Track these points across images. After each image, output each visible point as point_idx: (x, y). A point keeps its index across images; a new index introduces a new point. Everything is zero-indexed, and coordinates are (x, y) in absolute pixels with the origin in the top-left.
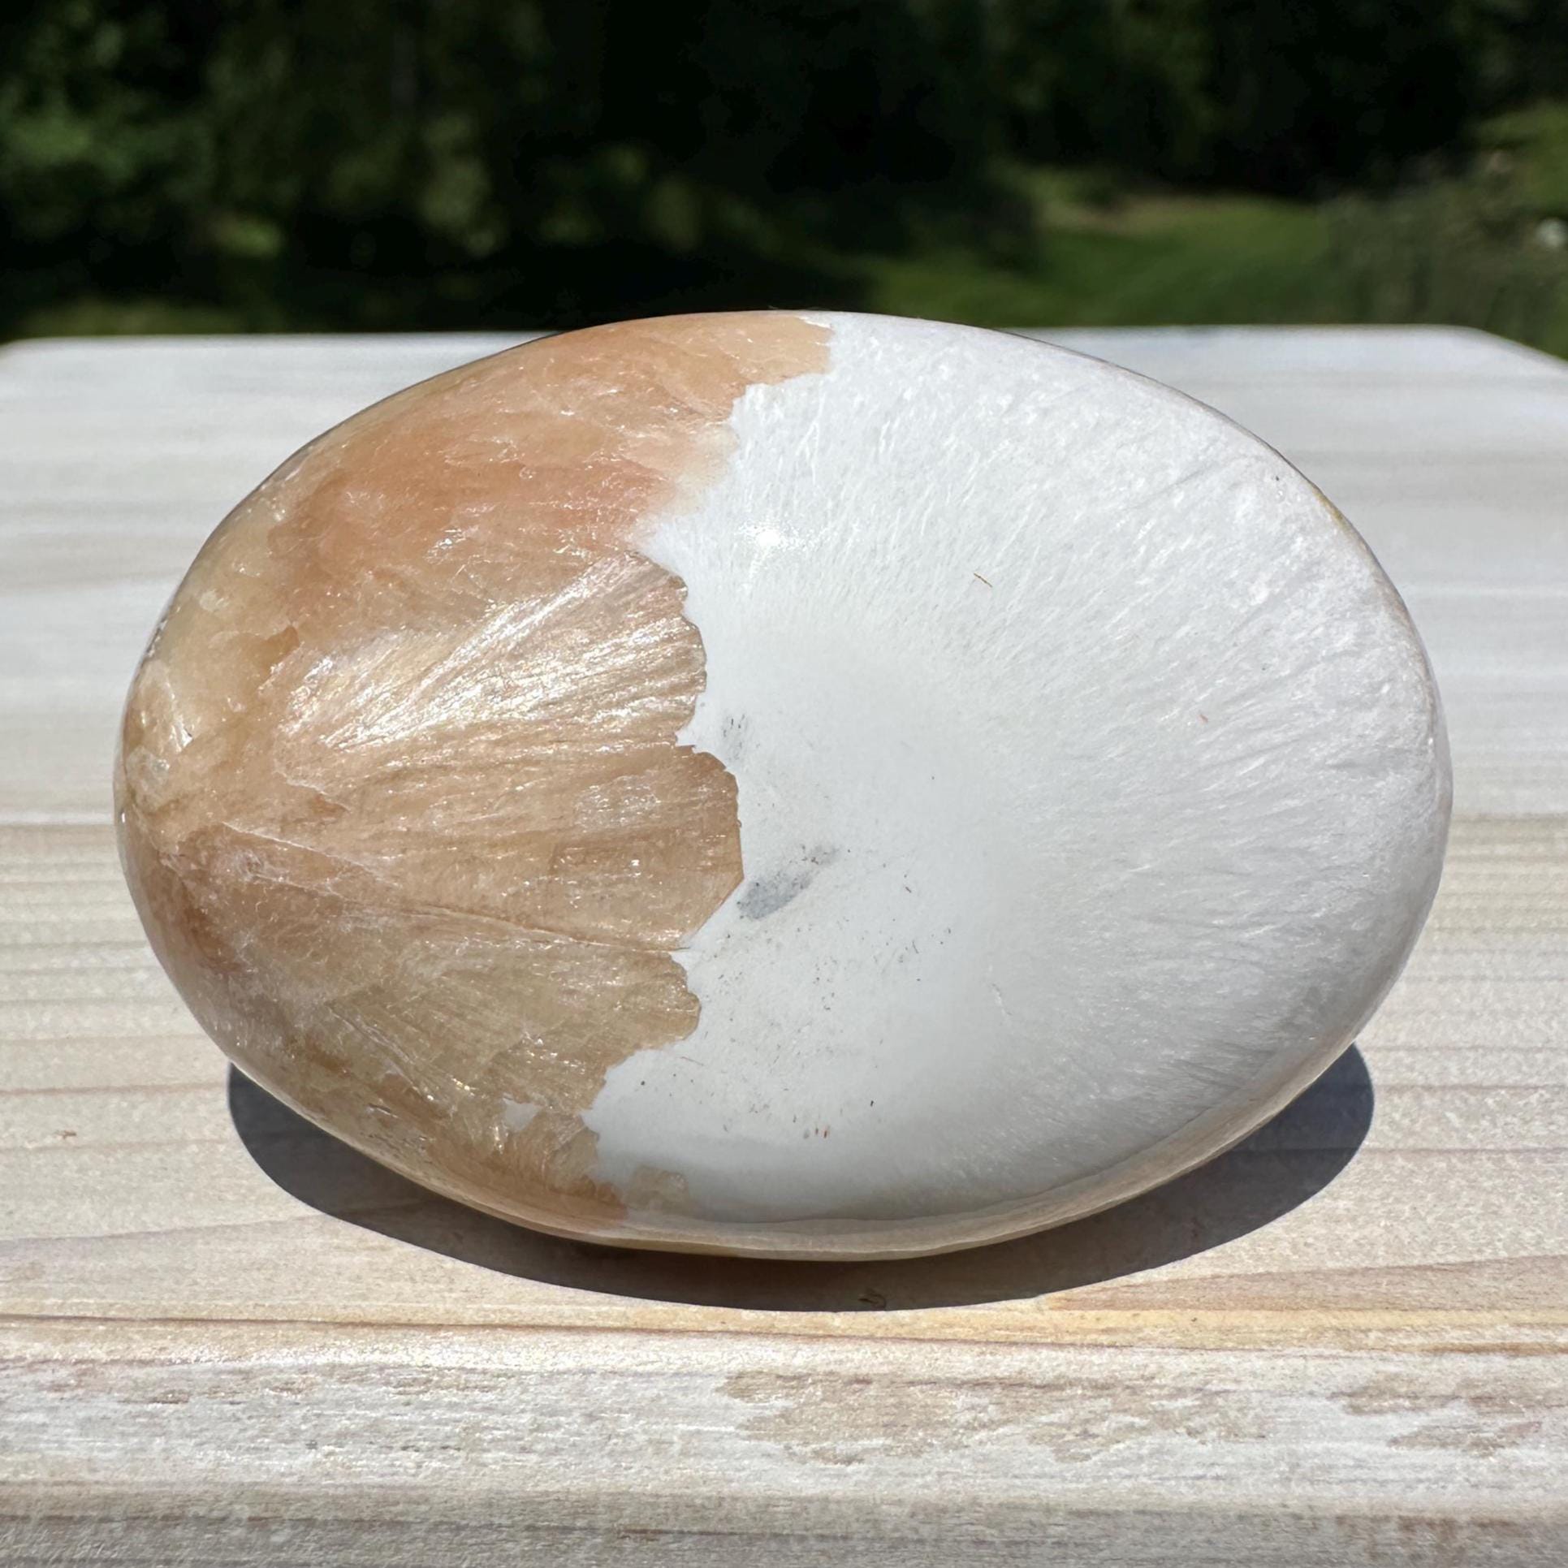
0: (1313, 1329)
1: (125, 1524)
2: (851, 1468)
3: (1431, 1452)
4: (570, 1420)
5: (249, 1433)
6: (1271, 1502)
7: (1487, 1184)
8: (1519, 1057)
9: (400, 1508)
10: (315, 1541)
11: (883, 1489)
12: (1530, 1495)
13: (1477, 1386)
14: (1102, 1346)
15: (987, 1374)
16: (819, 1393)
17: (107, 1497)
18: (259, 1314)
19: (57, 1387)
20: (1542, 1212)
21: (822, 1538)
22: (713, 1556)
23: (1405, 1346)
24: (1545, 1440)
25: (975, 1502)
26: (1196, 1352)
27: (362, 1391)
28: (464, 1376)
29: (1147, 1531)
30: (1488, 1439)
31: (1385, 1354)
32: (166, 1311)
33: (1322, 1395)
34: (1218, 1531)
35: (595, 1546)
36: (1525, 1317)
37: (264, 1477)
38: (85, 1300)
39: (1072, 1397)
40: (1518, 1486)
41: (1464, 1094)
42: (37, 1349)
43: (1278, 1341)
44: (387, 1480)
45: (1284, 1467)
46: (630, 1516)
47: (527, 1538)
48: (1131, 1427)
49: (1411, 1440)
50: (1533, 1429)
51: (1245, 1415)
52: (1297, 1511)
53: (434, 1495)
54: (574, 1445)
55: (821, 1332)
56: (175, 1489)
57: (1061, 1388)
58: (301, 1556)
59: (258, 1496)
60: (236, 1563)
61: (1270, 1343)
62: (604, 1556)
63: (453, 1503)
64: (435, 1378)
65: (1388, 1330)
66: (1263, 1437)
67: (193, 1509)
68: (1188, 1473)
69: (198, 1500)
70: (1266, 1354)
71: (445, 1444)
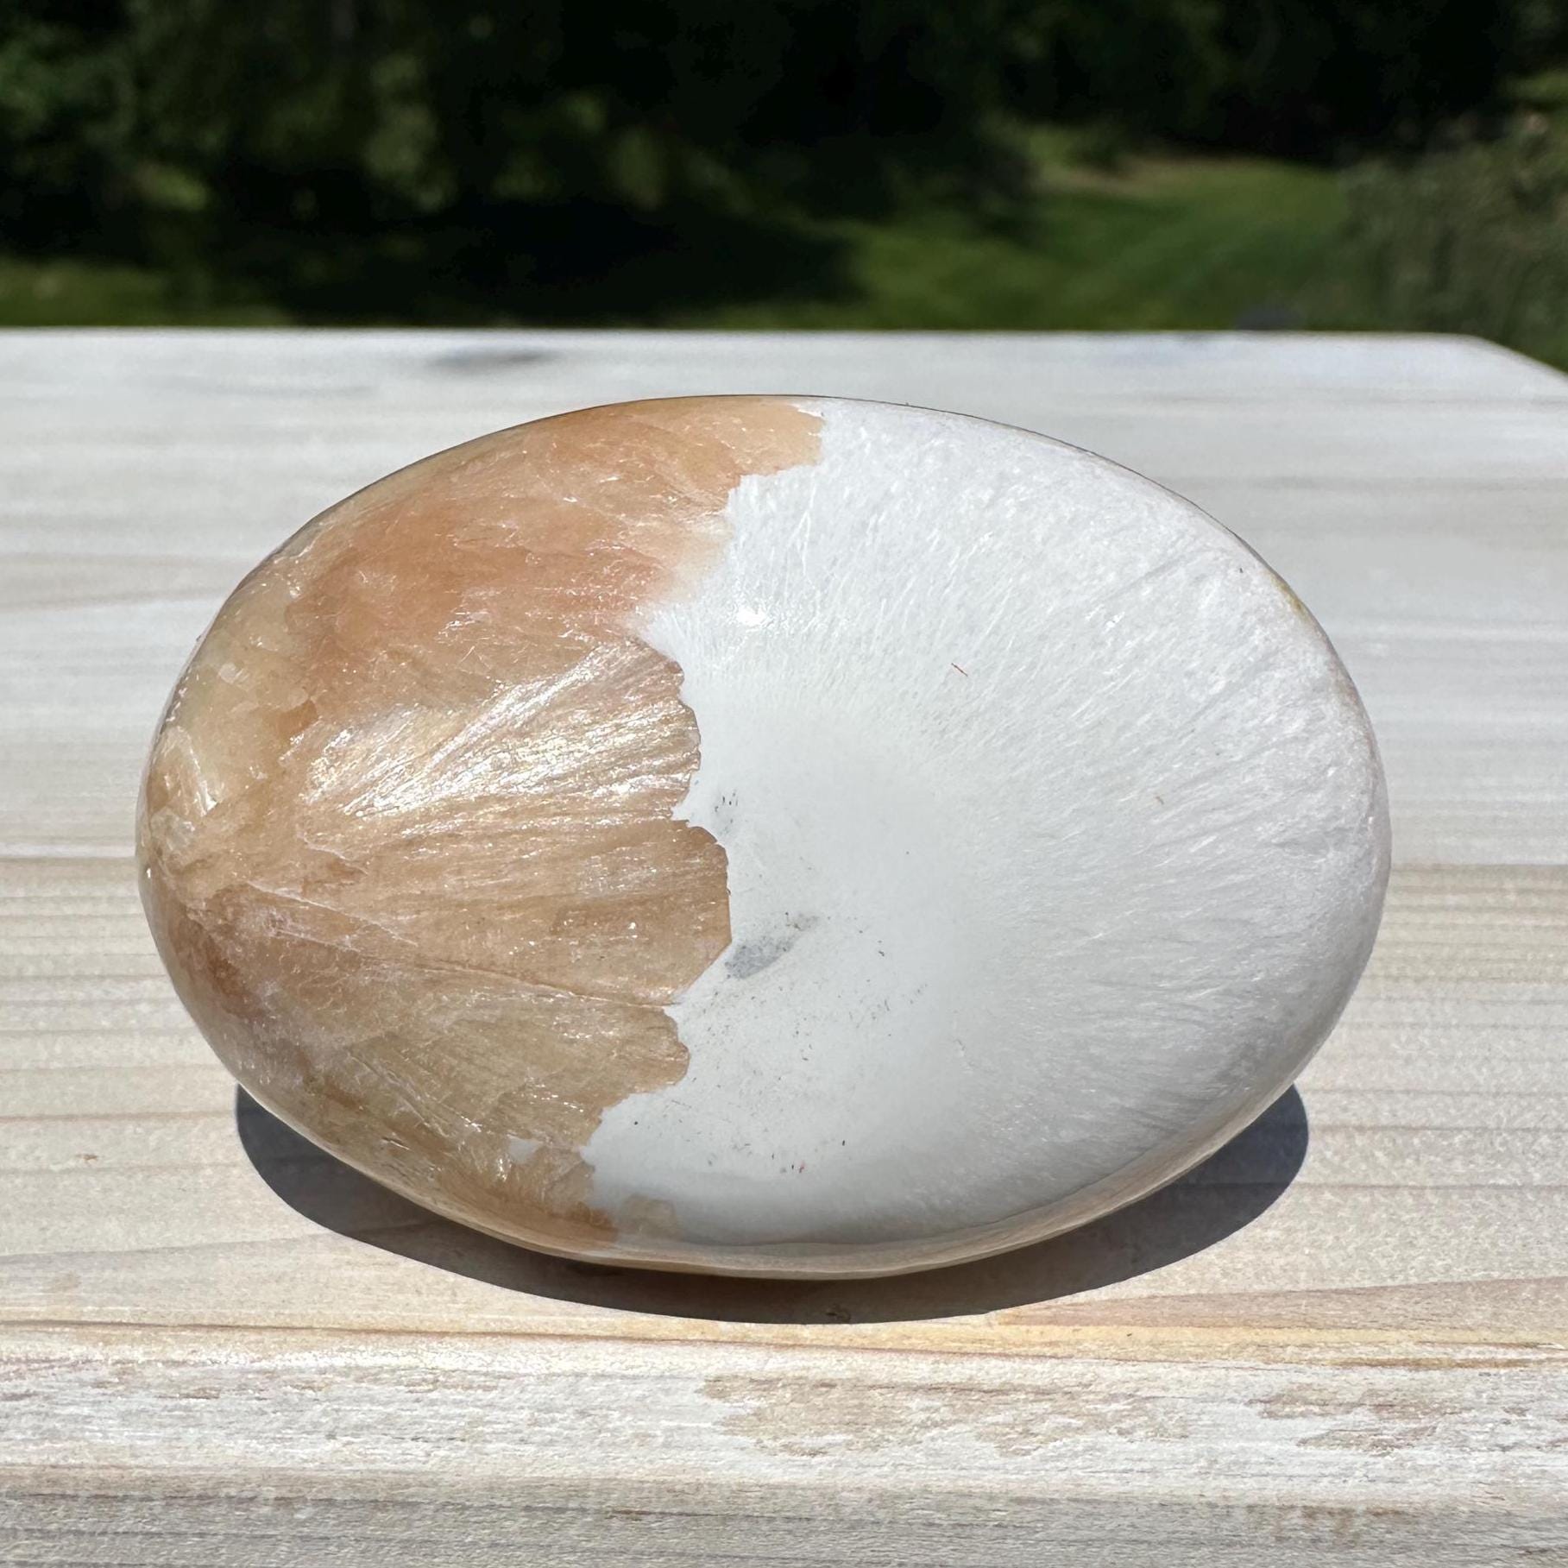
0: (1237, 1345)
1: (164, 1503)
2: (818, 1459)
3: (1333, 1452)
4: (564, 1416)
5: (275, 1425)
6: (1190, 1492)
7: (1406, 1217)
8: (1449, 1100)
9: (412, 1490)
10: (335, 1519)
11: (844, 1478)
12: (1420, 1489)
13: (1381, 1395)
14: (1044, 1356)
15: (940, 1381)
16: (788, 1395)
17: (147, 1480)
18: (279, 1322)
19: (99, 1384)
20: (1453, 1243)
21: (788, 1519)
22: (691, 1534)
23: (1317, 1360)
24: (1437, 1443)
25: (926, 1490)
26: (1129, 1363)
27: (376, 1389)
28: (469, 1377)
29: (1078, 1516)
30: (1385, 1441)
31: (1299, 1367)
32: (194, 1318)
33: (1241, 1402)
34: (1141, 1517)
35: (585, 1524)
36: (1427, 1336)
37: (289, 1463)
38: (120, 1308)
39: (1016, 1401)
40: (1410, 1481)
41: (1393, 1133)
42: (76, 1351)
43: (1203, 1356)
44: (401, 1467)
45: (1203, 1463)
46: (617, 1499)
47: (524, 1517)
48: (1068, 1427)
49: (1318, 1440)
50: (1428, 1432)
51: (1171, 1418)
52: (1213, 1500)
53: (442, 1480)
54: (568, 1438)
55: (790, 1343)
56: (208, 1473)
57: (1006, 1393)
58: (322, 1531)
59: (283, 1479)
60: (263, 1537)
61: (1197, 1356)
62: (593, 1533)
63: (459, 1486)
64: (441, 1378)
65: (1304, 1345)
66: (1186, 1437)
67: (225, 1490)
68: (1118, 1467)
69: (230, 1482)
70: (1192, 1366)
71: (451, 1436)
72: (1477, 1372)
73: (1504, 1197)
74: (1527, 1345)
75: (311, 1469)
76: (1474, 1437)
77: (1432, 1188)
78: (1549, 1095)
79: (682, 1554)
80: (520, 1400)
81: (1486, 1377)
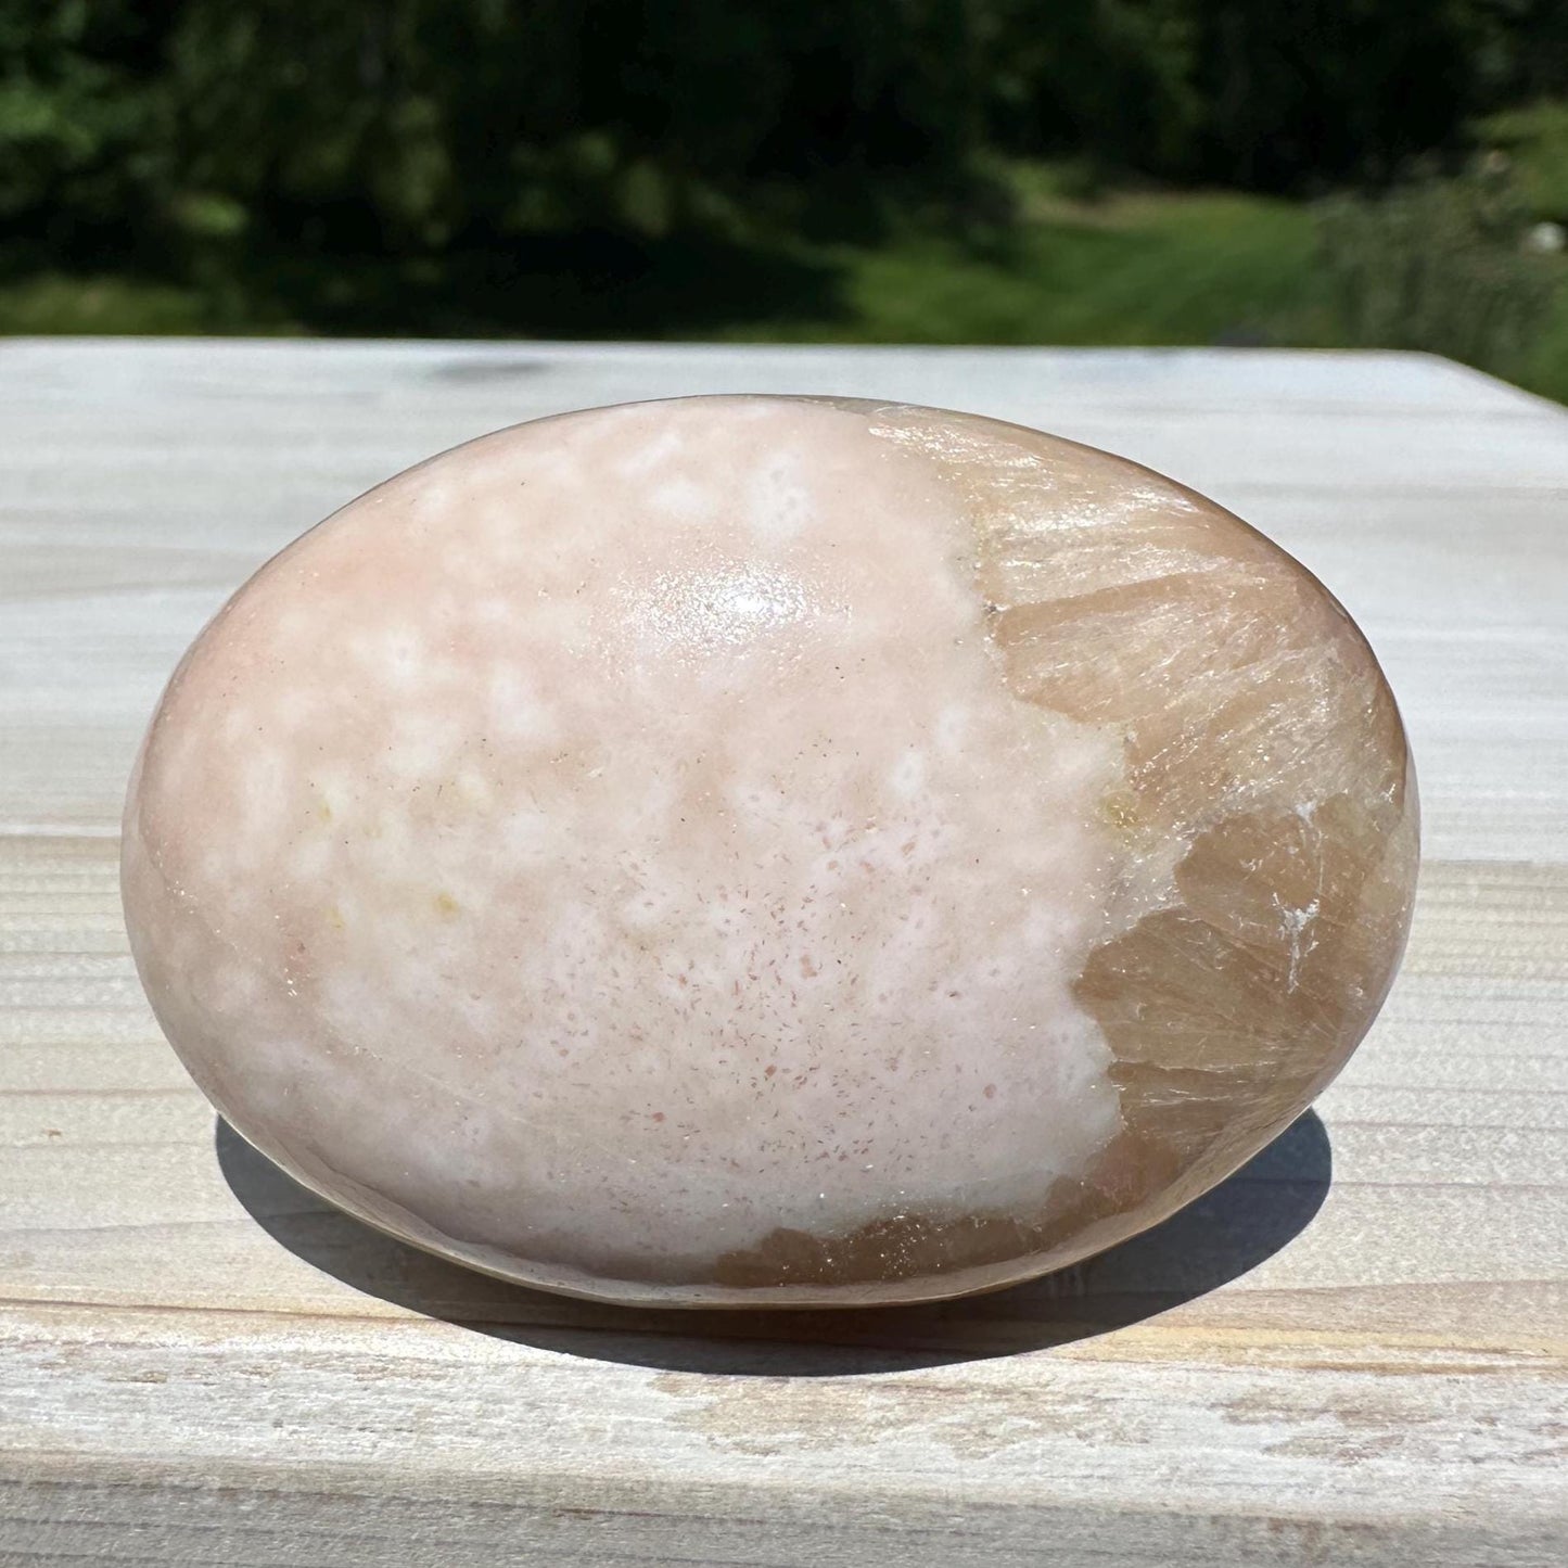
0: (1198, 1345)
1: (107, 1491)
2: (770, 1458)
3: (1301, 1460)
4: (513, 1408)
5: (221, 1411)
6: (1152, 1501)
7: (1370, 1216)
8: (1413, 1097)
9: (357, 1483)
10: (279, 1512)
11: (797, 1479)
12: (1394, 1501)
14: (1001, 1354)
16: (741, 1390)
17: (91, 1465)
18: (229, 1304)
19: (47, 1365)
20: (1419, 1242)
21: (741, 1522)
22: (641, 1535)
23: (1280, 1362)
24: (1406, 1452)
25: (880, 1493)
26: (1086, 1362)
27: (323, 1375)
28: (418, 1365)
29: (1037, 1524)
30: (1352, 1449)
31: (1262, 1369)
32: (146, 1299)
33: (1203, 1405)
34: (1101, 1526)
35: (532, 1524)
36: (1395, 1340)
37: (234, 1452)
38: (72, 1287)
39: (972, 1401)
40: (1379, 1493)
41: (1355, 1130)
42: (26, 1331)
43: (1163, 1355)
44: (345, 1458)
45: (1164, 1469)
46: (566, 1497)
47: (472, 1513)
48: (1026, 1429)
49: (1283, 1449)
50: (1396, 1442)
51: (1131, 1421)
52: (1176, 1510)
53: (388, 1472)
54: (516, 1431)
55: (744, 1335)
56: (153, 1461)
57: (962, 1392)
58: (267, 1525)
59: (230, 1469)
60: (206, 1529)
61: (1157, 1356)
62: (542, 1532)
63: (405, 1480)
64: (390, 1367)
65: (1267, 1347)
66: (1147, 1442)
67: (169, 1479)
68: (1077, 1472)
69: (174, 1471)
70: (1152, 1366)
71: (399, 1427)
72: (1445, 1377)
73: (1470, 1198)
74: (1496, 1351)
75: (257, 1460)
76: (1444, 1448)
77: (1396, 1185)
78: (1513, 1092)
79: (632, 1557)
80: (467, 1390)
81: (1455, 1384)
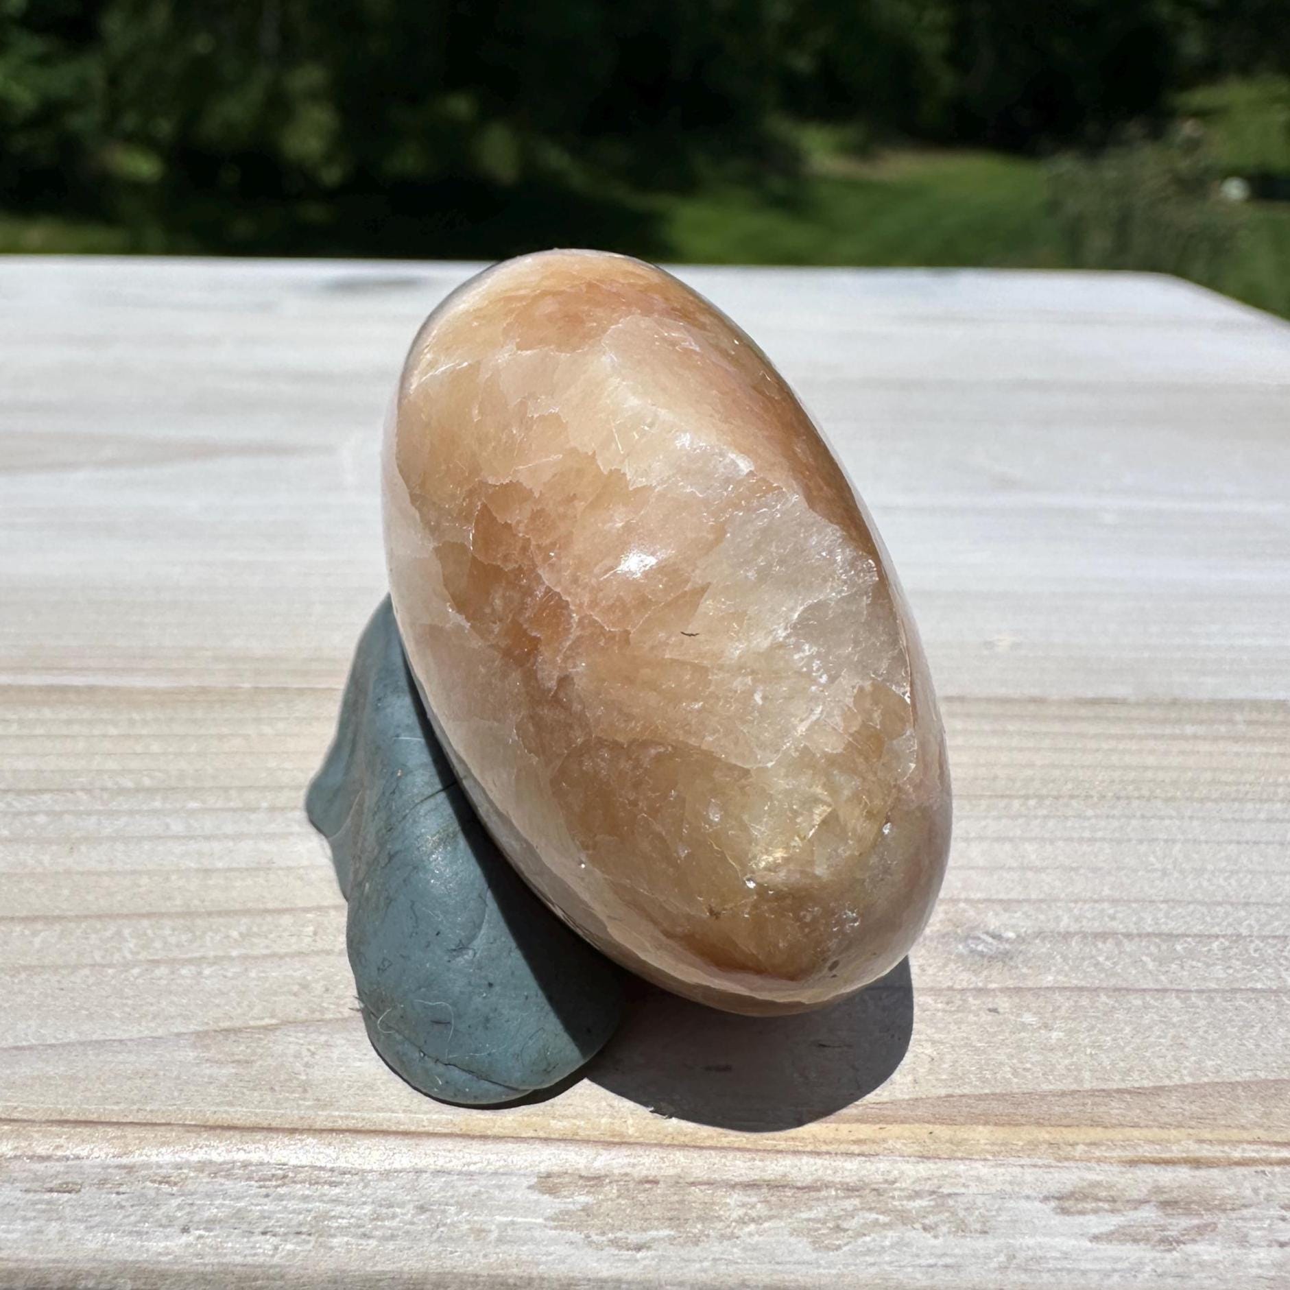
0: (1030, 1143)
2: (639, 1255)
4: (404, 1211)
5: (133, 1218)
6: (991, 1286)
8: (1204, 910)
9: (259, 1283)
11: (667, 1272)
12: (1207, 1284)
13: (1165, 1192)
14: (853, 1154)
15: (756, 1177)
16: (614, 1191)
17: (10, 1271)
18: (140, 1118)
20: (1221, 1044)
23: (1105, 1157)
24: (1219, 1238)
25: (744, 1284)
26: (931, 1161)
27: (228, 1184)
28: (315, 1173)
30: (1171, 1236)
31: (1089, 1164)
32: (62, 1114)
33: (1036, 1198)
36: (1207, 1135)
37: (144, 1256)
39: (826, 1198)
40: (1197, 1276)
41: (1157, 940)
43: (999, 1153)
44: (250, 1260)
45: (1002, 1258)
48: (876, 1223)
49: (1109, 1237)
50: (1210, 1228)
51: (972, 1215)
53: (288, 1273)
54: (407, 1232)
55: (617, 1140)
56: (68, 1266)
57: (818, 1190)
59: (139, 1272)
61: (994, 1154)
63: (305, 1279)
64: (291, 1174)
65: (1092, 1144)
66: (986, 1232)
67: (84, 1282)
68: (923, 1262)
69: (89, 1274)
70: (989, 1163)
71: (299, 1230)
72: (1253, 1170)
73: (1262, 1001)
75: (166, 1263)
76: (1253, 1234)
77: (1196, 991)
80: (363, 1195)
81: (1261, 1175)
